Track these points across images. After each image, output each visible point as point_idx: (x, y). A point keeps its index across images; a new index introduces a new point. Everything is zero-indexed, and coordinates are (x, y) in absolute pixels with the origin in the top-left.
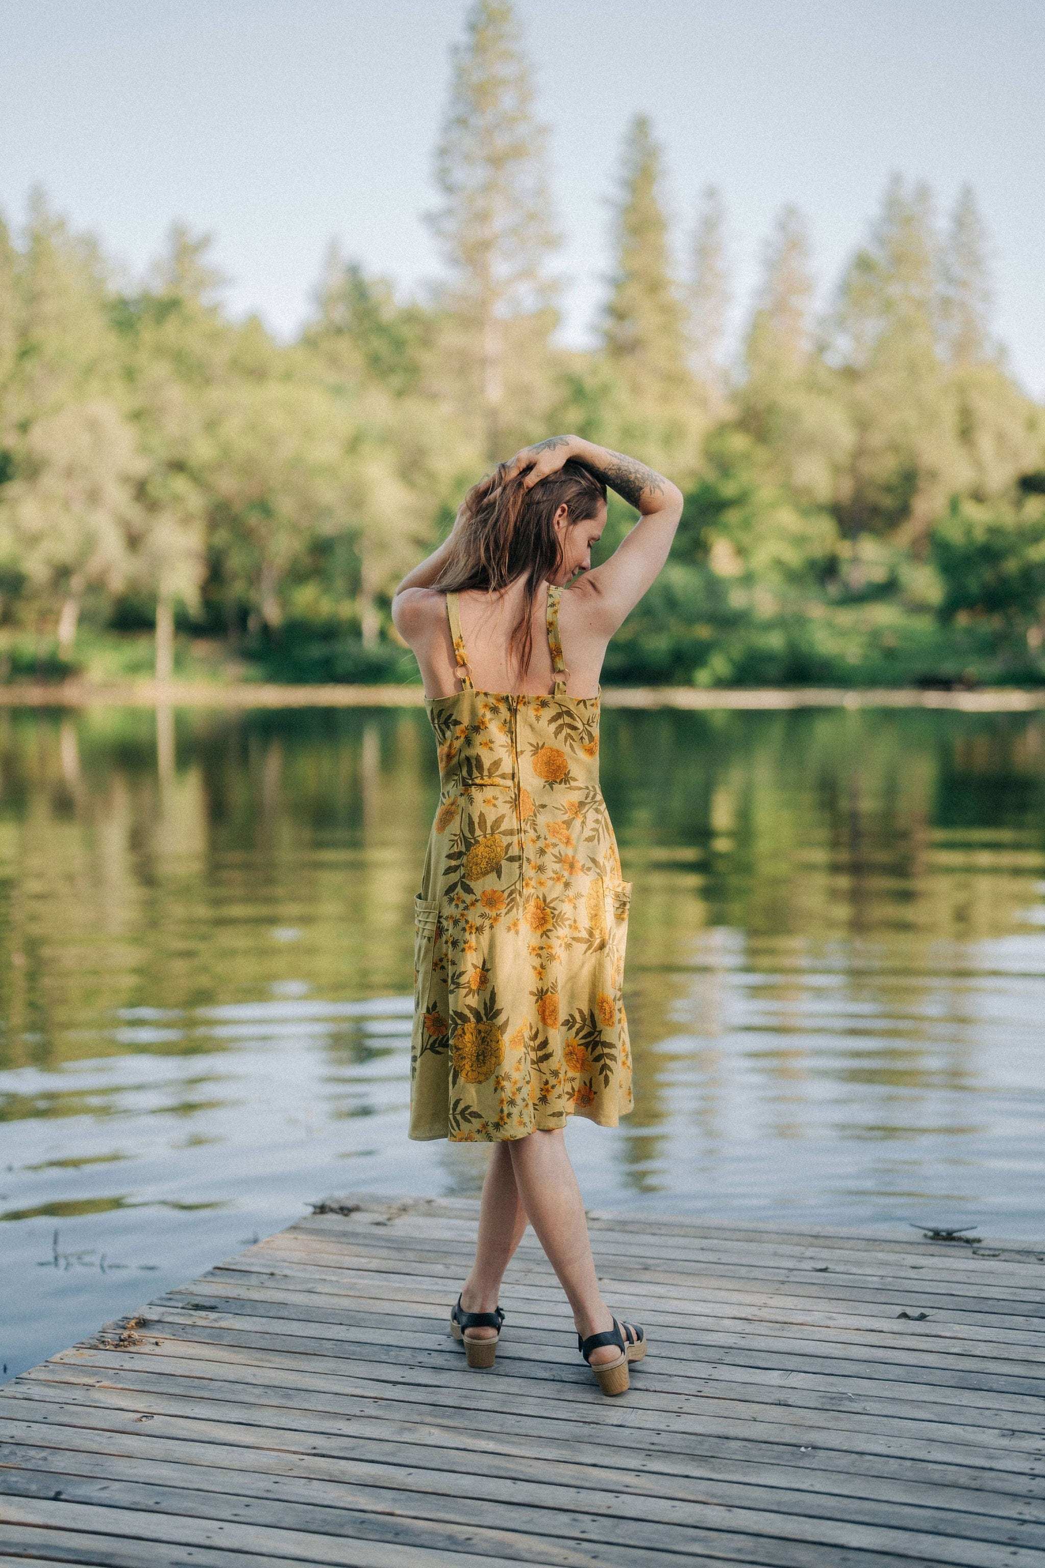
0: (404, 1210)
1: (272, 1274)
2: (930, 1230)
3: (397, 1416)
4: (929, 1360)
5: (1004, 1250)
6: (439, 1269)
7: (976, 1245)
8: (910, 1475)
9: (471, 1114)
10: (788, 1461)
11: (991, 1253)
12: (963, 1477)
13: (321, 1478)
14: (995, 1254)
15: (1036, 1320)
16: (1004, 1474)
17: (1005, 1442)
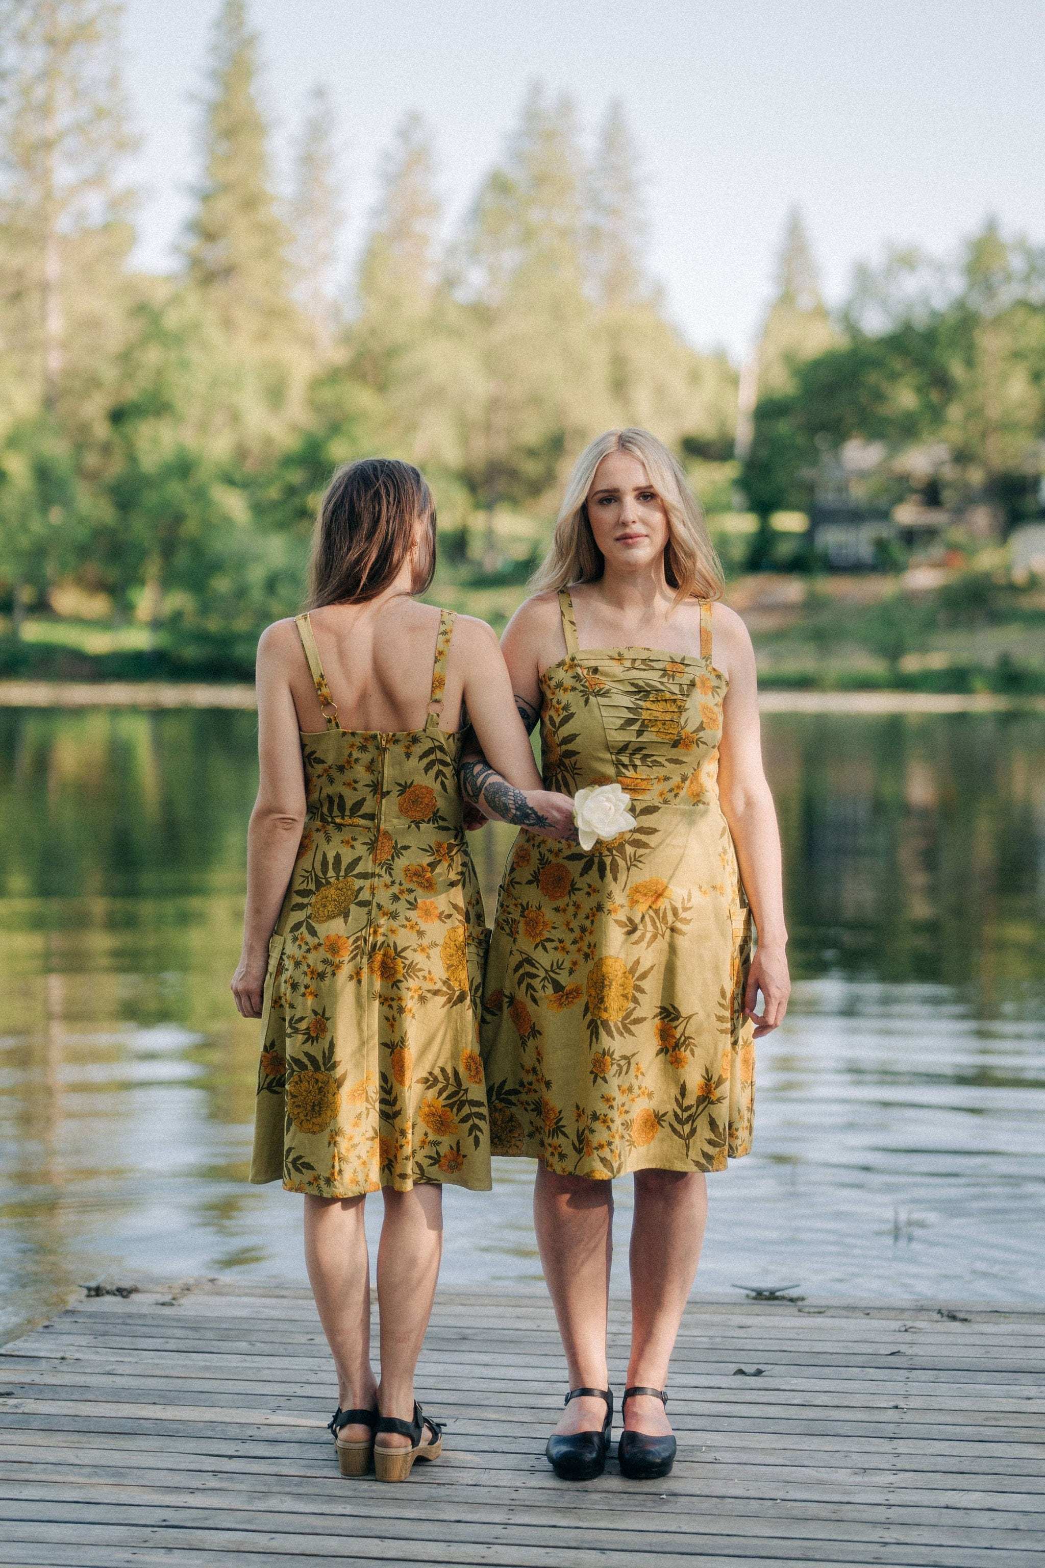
0: (188, 1289)
1: (63, 1358)
2: (753, 1290)
3: (243, 1487)
4: (772, 1411)
5: (829, 1307)
6: (243, 1346)
7: (800, 1303)
8: (772, 1512)
9: (303, 1164)
10: (650, 1508)
11: (816, 1310)
12: (824, 1511)
13: (180, 1546)
14: (820, 1312)
15: (871, 1370)
16: (862, 1506)
17: (858, 1479)
